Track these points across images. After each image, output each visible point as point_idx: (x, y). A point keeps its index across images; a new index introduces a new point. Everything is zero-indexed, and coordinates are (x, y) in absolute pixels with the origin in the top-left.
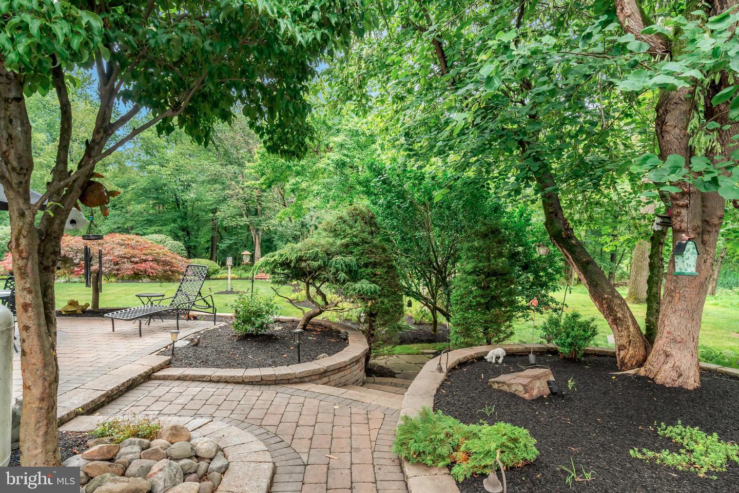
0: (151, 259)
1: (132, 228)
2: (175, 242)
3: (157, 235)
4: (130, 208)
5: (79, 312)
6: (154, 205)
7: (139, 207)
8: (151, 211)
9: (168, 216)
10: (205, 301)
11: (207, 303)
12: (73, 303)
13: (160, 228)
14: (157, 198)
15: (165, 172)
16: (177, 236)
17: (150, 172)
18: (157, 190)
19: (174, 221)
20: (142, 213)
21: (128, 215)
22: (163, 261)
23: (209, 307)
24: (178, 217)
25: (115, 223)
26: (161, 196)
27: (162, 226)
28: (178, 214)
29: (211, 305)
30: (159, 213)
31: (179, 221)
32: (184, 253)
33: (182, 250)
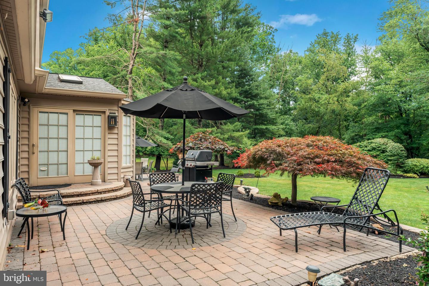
0: (333, 160)
1: (365, 135)
2: (396, 144)
3: (381, 139)
4: (365, 120)
5: (280, 204)
6: (382, 117)
7: (371, 119)
8: (380, 121)
9: (392, 124)
10: (386, 216)
11: (389, 220)
12: (277, 196)
13: (386, 133)
14: (384, 111)
15: (390, 88)
16: (401, 140)
17: (378, 91)
18: (383, 104)
19: (398, 127)
20: (373, 123)
21: (362, 126)
22: (348, 162)
23: (393, 225)
24: (402, 124)
25: (353, 132)
26: (387, 109)
27: (387, 132)
28: (401, 121)
29: (396, 224)
30: (386, 122)
31: (402, 127)
32: (403, 154)
33: (401, 151)
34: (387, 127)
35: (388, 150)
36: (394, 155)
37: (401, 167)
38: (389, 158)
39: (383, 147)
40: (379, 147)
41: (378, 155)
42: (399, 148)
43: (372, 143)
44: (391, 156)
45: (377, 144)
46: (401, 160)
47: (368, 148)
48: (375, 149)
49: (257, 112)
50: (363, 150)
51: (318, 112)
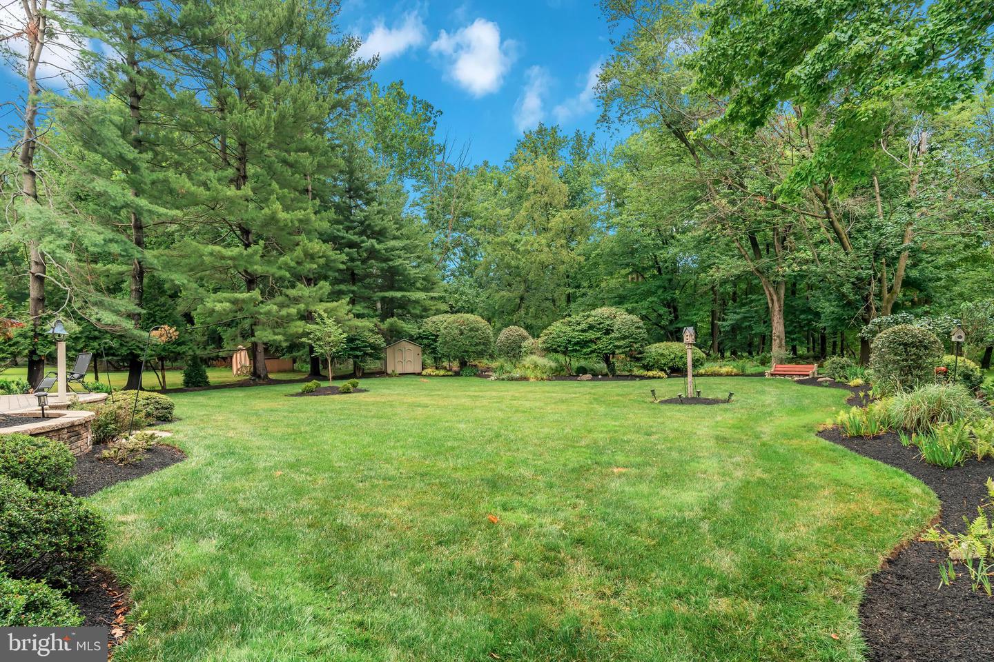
2: (628, 316)
3: (605, 308)
7: (614, 283)
13: (634, 305)
24: (659, 287)
27: (637, 302)
28: (658, 283)
32: (640, 333)
33: (638, 328)
34: (636, 294)
35: (614, 329)
36: (624, 338)
37: (638, 360)
38: (616, 344)
39: (608, 323)
40: (599, 324)
41: (599, 338)
42: (633, 323)
43: (588, 316)
44: (618, 339)
45: (596, 319)
46: (635, 346)
47: (582, 326)
48: (594, 327)
49: (384, 265)
50: (574, 330)
51: (517, 267)
